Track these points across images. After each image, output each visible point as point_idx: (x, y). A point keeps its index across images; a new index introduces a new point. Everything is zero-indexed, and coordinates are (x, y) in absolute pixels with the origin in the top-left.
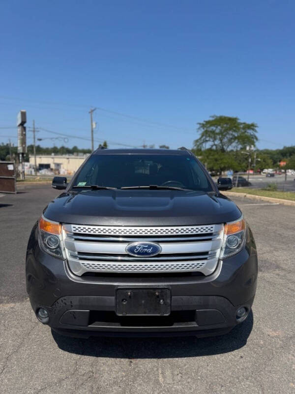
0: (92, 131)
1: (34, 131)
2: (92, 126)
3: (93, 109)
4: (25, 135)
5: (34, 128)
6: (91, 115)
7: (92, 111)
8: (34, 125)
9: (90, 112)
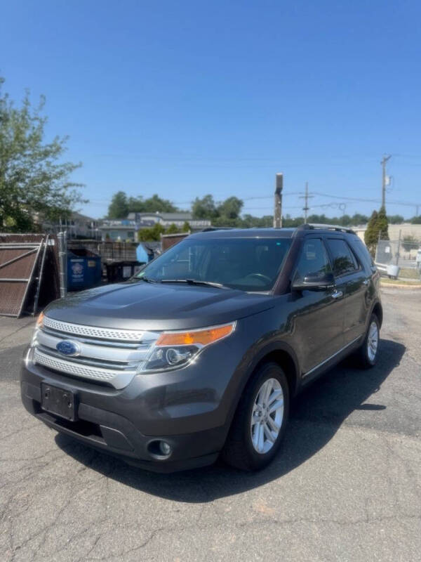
0: (384, 190)
1: (306, 198)
2: (384, 181)
3: (387, 157)
4: (280, 205)
5: (307, 194)
6: (384, 166)
7: (386, 160)
8: (307, 189)
9: (382, 163)
